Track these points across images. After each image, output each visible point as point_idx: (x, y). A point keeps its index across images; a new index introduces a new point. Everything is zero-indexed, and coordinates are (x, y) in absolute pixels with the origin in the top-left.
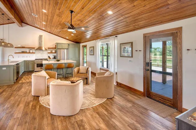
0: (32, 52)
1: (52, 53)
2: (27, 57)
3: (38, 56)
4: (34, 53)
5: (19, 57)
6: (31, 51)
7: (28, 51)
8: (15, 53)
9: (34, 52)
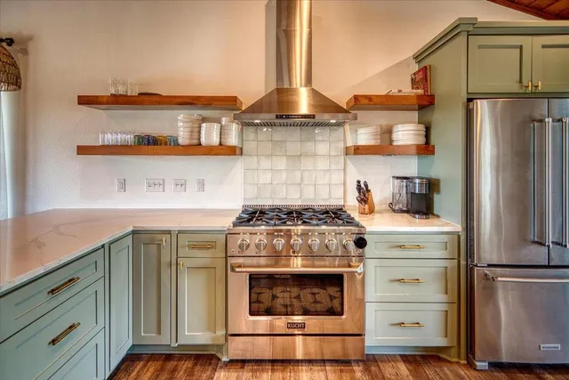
0: (215, 140)
1: (384, 147)
2: (162, 184)
3: (266, 178)
4: (233, 151)
5: (123, 185)
6: (210, 135)
7: (183, 137)
8: (82, 150)
9: (233, 140)
